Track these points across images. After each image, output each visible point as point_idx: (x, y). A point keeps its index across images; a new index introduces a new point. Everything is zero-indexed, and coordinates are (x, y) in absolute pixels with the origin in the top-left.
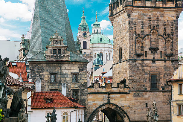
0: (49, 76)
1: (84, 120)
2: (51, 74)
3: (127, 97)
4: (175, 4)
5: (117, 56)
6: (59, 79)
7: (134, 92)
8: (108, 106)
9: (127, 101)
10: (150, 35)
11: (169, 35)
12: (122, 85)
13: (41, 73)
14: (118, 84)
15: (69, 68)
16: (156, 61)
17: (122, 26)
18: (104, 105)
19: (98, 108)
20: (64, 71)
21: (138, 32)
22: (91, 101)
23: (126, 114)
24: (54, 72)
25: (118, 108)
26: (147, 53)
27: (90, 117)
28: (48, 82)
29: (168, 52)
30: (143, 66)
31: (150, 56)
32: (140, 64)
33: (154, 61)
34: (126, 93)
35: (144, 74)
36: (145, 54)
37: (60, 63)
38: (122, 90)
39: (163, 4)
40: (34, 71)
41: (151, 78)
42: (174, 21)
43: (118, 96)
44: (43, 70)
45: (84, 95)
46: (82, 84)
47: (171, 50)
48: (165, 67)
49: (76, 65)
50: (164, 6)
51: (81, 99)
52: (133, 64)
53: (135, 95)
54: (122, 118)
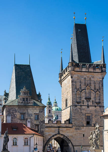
0: (20, 115)
1: (42, 145)
2: (21, 113)
3: (71, 130)
4: (101, 70)
5: (64, 105)
6: (26, 117)
7: (75, 127)
8: (58, 136)
9: (71, 133)
10: (85, 89)
11: (98, 90)
12: (68, 122)
13: (15, 113)
14: (65, 121)
15: (33, 110)
16: (90, 107)
17: (67, 85)
18: (56, 135)
19: (52, 137)
20: (30, 112)
21: (77, 88)
22: (47, 132)
23: (70, 141)
24: (23, 112)
25: (65, 137)
26: (84, 101)
27: (47, 143)
28: (19, 119)
29: (97, 101)
30: (81, 110)
31: (86, 104)
32: (79, 108)
33: (88, 106)
34: (70, 127)
35: (82, 115)
36: (82, 102)
37: (27, 107)
38: (68, 125)
39: (93, 70)
40: (10, 112)
41: (86, 118)
42: (101, 81)
43: (65, 129)
44: (16, 111)
45: (43, 128)
46: (42, 121)
47: (99, 99)
48: (96, 111)
49: (38, 109)
50: (94, 71)
51: (40, 131)
52: (74, 108)
53: (76, 129)
54: (68, 144)
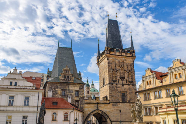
0: (61, 92)
2: (63, 90)
3: (109, 106)
4: (131, 55)
6: (67, 94)
7: (113, 103)
8: (97, 111)
9: (109, 108)
10: (120, 70)
11: (130, 71)
12: (106, 99)
13: (56, 90)
14: (103, 98)
15: (73, 87)
18: (95, 111)
19: (91, 113)
20: (70, 89)
21: (113, 68)
22: (87, 108)
24: (64, 89)
25: (103, 113)
26: (119, 80)
27: (86, 118)
28: (60, 95)
29: (130, 80)
30: (117, 88)
31: (121, 82)
32: (115, 86)
33: (123, 85)
34: (108, 104)
35: (118, 93)
36: (117, 80)
37: (68, 84)
38: (106, 102)
39: (125, 54)
41: (122, 95)
42: (132, 63)
43: (103, 105)
44: (57, 88)
45: (83, 104)
46: (82, 98)
47: (132, 79)
48: (129, 89)
49: (78, 86)
51: (80, 107)
52: (111, 86)
53: (113, 105)
54: (106, 119)
